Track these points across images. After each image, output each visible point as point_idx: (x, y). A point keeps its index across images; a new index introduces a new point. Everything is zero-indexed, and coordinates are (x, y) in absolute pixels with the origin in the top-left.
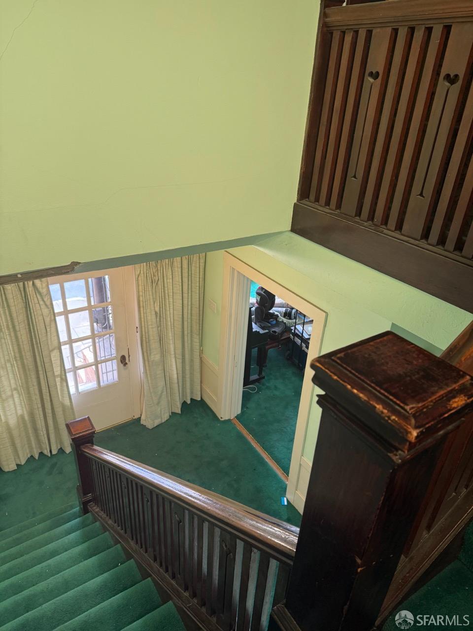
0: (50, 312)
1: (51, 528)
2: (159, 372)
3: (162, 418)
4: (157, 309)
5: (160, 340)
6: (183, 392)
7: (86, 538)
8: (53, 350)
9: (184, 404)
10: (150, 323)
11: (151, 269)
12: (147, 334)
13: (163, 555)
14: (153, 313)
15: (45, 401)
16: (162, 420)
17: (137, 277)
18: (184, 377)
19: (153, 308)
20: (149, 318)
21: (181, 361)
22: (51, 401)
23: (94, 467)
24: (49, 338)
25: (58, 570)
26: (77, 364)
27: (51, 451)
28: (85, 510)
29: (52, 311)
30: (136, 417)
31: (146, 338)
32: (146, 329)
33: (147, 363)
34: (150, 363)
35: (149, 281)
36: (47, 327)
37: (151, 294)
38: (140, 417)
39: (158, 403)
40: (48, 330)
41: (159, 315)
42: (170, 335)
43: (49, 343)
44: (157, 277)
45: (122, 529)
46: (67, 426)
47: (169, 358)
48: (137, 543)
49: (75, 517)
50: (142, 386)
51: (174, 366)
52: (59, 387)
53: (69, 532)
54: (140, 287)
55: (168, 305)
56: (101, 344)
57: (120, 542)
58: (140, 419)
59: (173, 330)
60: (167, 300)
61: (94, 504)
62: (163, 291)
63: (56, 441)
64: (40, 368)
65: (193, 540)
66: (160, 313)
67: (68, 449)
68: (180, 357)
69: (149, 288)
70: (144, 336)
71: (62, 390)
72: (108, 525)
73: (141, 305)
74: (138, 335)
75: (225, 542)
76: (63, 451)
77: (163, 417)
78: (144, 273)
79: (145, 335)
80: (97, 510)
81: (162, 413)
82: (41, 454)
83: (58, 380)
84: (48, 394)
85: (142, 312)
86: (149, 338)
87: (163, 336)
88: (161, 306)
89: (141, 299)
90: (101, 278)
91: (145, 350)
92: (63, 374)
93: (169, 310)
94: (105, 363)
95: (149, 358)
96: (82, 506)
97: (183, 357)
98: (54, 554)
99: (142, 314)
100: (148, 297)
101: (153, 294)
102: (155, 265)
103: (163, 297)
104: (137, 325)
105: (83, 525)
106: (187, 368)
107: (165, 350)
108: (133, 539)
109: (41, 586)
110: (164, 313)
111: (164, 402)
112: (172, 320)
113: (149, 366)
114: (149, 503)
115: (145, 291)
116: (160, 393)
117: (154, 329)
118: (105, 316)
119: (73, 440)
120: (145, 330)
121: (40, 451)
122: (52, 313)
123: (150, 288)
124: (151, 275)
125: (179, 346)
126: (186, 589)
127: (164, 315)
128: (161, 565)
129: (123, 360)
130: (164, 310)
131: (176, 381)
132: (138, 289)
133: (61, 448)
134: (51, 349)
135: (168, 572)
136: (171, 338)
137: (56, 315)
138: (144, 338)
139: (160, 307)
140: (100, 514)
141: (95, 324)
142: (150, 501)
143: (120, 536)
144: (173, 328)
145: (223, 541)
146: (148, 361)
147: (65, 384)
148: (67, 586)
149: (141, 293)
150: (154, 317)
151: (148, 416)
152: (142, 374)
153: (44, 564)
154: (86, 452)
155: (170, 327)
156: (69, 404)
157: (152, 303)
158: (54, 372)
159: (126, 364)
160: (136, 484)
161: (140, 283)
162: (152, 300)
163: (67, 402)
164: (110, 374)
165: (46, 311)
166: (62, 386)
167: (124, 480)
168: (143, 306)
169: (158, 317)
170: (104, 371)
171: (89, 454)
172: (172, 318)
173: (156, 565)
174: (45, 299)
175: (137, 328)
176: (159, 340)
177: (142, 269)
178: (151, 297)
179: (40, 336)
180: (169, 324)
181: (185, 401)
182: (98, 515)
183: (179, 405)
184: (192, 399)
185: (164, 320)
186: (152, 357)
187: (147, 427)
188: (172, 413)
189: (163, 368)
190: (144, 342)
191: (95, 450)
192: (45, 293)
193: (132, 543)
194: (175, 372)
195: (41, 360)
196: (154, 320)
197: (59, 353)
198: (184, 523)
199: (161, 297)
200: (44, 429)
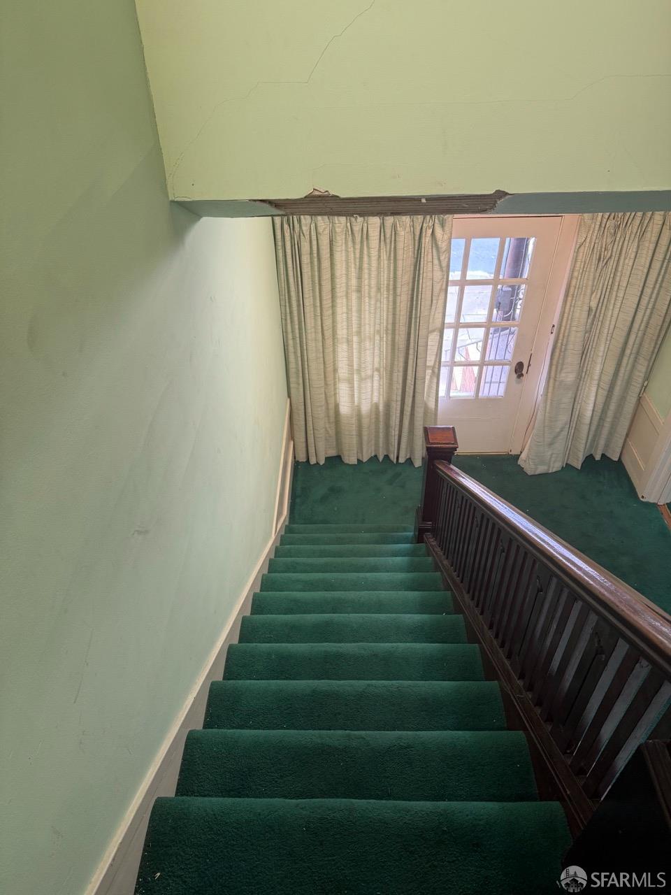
0: (443, 278)
1: (377, 542)
2: (567, 399)
3: (549, 467)
4: (593, 304)
5: (584, 353)
6: (593, 441)
7: (412, 568)
8: (434, 331)
9: (589, 459)
10: (575, 323)
11: (605, 237)
12: (565, 340)
13: (504, 623)
14: (586, 308)
15: (407, 394)
16: (548, 470)
17: (578, 246)
18: (602, 419)
19: (587, 301)
20: (577, 315)
21: (605, 393)
22: (414, 396)
23: (445, 490)
24: (433, 313)
25: (375, 586)
26: (458, 358)
27: (398, 458)
28: (419, 538)
29: (445, 277)
30: (513, 453)
31: (562, 345)
32: (567, 331)
33: (552, 381)
34: (557, 383)
35: (595, 257)
36: (434, 298)
37: (591, 277)
38: (520, 455)
39: (551, 444)
40: (434, 302)
41: (593, 314)
42: (602, 348)
43: (431, 321)
44: (610, 252)
45: (459, 576)
46: (426, 430)
47: (588, 383)
48: (473, 599)
49: (405, 540)
50: (534, 415)
51: (592, 399)
52: (427, 382)
53: (395, 554)
54: (578, 264)
55: (613, 302)
56: (495, 341)
57: (452, 590)
58: (517, 457)
59: (608, 342)
60: (614, 293)
61: (431, 536)
62: (612, 276)
63: (407, 449)
64: (411, 351)
65: (553, 618)
66: (596, 313)
67: (418, 463)
68: (606, 387)
69: (590, 268)
70: (560, 341)
71: (430, 387)
72: (443, 564)
73: (571, 293)
74: (552, 337)
75: (599, 637)
76: (412, 462)
77: (552, 465)
78: (590, 243)
79: (563, 340)
80: (433, 544)
81: (553, 459)
82: (387, 457)
83: (429, 372)
84: (412, 387)
85: (568, 304)
86: (566, 345)
87: (590, 347)
88: (601, 301)
89: (573, 283)
90: (524, 239)
91: (555, 362)
92: (437, 367)
93: (613, 310)
94: (492, 367)
95: (558, 376)
96: (417, 533)
97: (610, 388)
98: (374, 569)
99: (568, 307)
100: (585, 282)
101: (594, 278)
102: (613, 231)
103: (609, 287)
104: (555, 322)
105: (411, 554)
106: (613, 407)
107: (587, 370)
108: (468, 592)
109: (352, 595)
110: (603, 312)
111: (560, 446)
112: (612, 327)
113: (554, 388)
114: (504, 554)
115: (583, 270)
116: (558, 430)
117: (579, 335)
118: (511, 302)
119: (428, 449)
120: (564, 331)
121: (385, 454)
122: (445, 280)
123: (593, 267)
124: (601, 248)
125: (610, 370)
126: (521, 677)
127: (602, 315)
128: (497, 636)
129: (519, 369)
130: (604, 308)
131: (587, 420)
132: (574, 266)
133: (410, 459)
134: (430, 329)
135: (503, 647)
136: (601, 354)
137: (449, 284)
138: (559, 345)
139: (599, 301)
140: (435, 549)
141: (495, 311)
142: (506, 551)
143: (454, 582)
144: (609, 338)
145: (597, 633)
146: (555, 380)
147: (435, 380)
148: (380, 607)
149: (576, 274)
150: (585, 314)
151: (530, 457)
152: (540, 397)
153: (362, 575)
154: (440, 469)
155: (604, 337)
156: (433, 407)
157: (589, 291)
158: (426, 360)
159: (522, 375)
160: (494, 525)
161: (580, 258)
162: (589, 288)
163: (432, 405)
164: (494, 387)
165: (438, 275)
166: (431, 381)
167: (478, 516)
168: (573, 295)
169: (592, 317)
170: (488, 379)
171: (443, 472)
172: (613, 323)
173: (490, 634)
174: (442, 258)
175: (554, 326)
176: (581, 352)
177: (589, 236)
178: (590, 283)
179: (422, 307)
180: (606, 331)
181: (592, 455)
182: (433, 549)
183: (581, 458)
184: (603, 455)
185: (600, 323)
186: (563, 375)
187: (524, 470)
188: (567, 464)
189: (573, 396)
190: (557, 351)
191: (452, 469)
192: (444, 249)
193: (467, 597)
194: (590, 407)
195: (415, 341)
196: (583, 320)
197: (438, 337)
198: (546, 593)
199: (605, 287)
200: (397, 429)
